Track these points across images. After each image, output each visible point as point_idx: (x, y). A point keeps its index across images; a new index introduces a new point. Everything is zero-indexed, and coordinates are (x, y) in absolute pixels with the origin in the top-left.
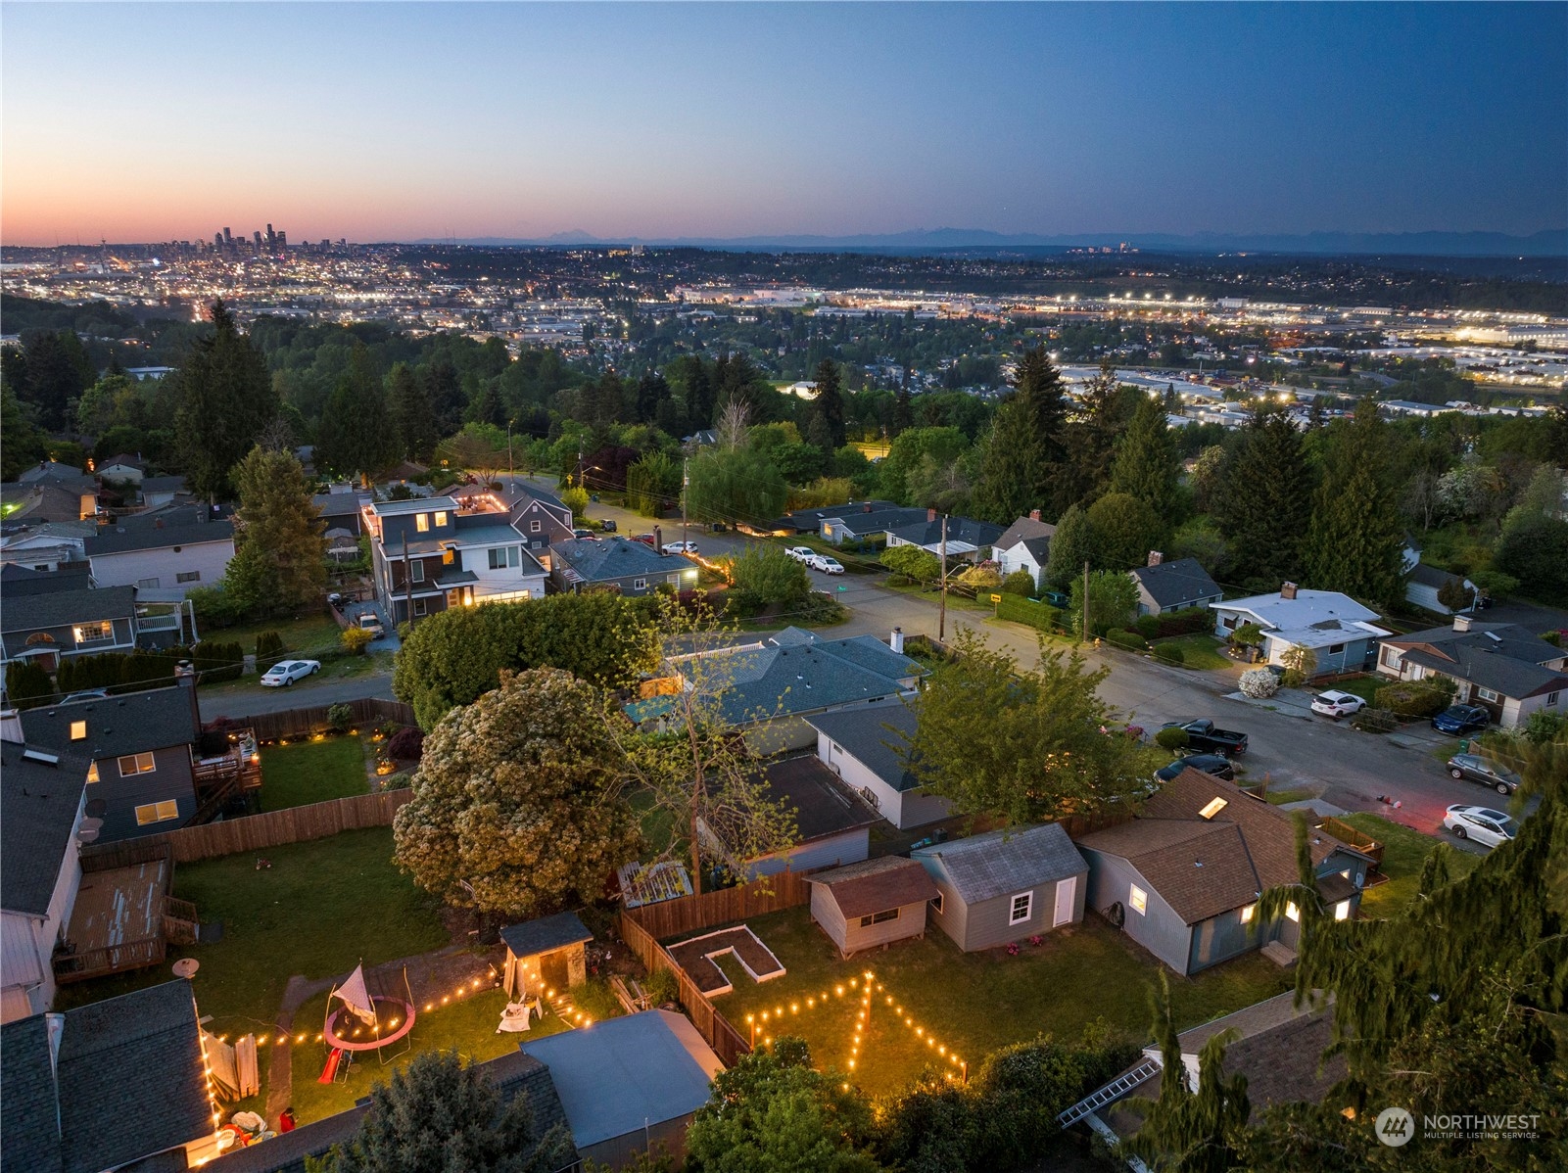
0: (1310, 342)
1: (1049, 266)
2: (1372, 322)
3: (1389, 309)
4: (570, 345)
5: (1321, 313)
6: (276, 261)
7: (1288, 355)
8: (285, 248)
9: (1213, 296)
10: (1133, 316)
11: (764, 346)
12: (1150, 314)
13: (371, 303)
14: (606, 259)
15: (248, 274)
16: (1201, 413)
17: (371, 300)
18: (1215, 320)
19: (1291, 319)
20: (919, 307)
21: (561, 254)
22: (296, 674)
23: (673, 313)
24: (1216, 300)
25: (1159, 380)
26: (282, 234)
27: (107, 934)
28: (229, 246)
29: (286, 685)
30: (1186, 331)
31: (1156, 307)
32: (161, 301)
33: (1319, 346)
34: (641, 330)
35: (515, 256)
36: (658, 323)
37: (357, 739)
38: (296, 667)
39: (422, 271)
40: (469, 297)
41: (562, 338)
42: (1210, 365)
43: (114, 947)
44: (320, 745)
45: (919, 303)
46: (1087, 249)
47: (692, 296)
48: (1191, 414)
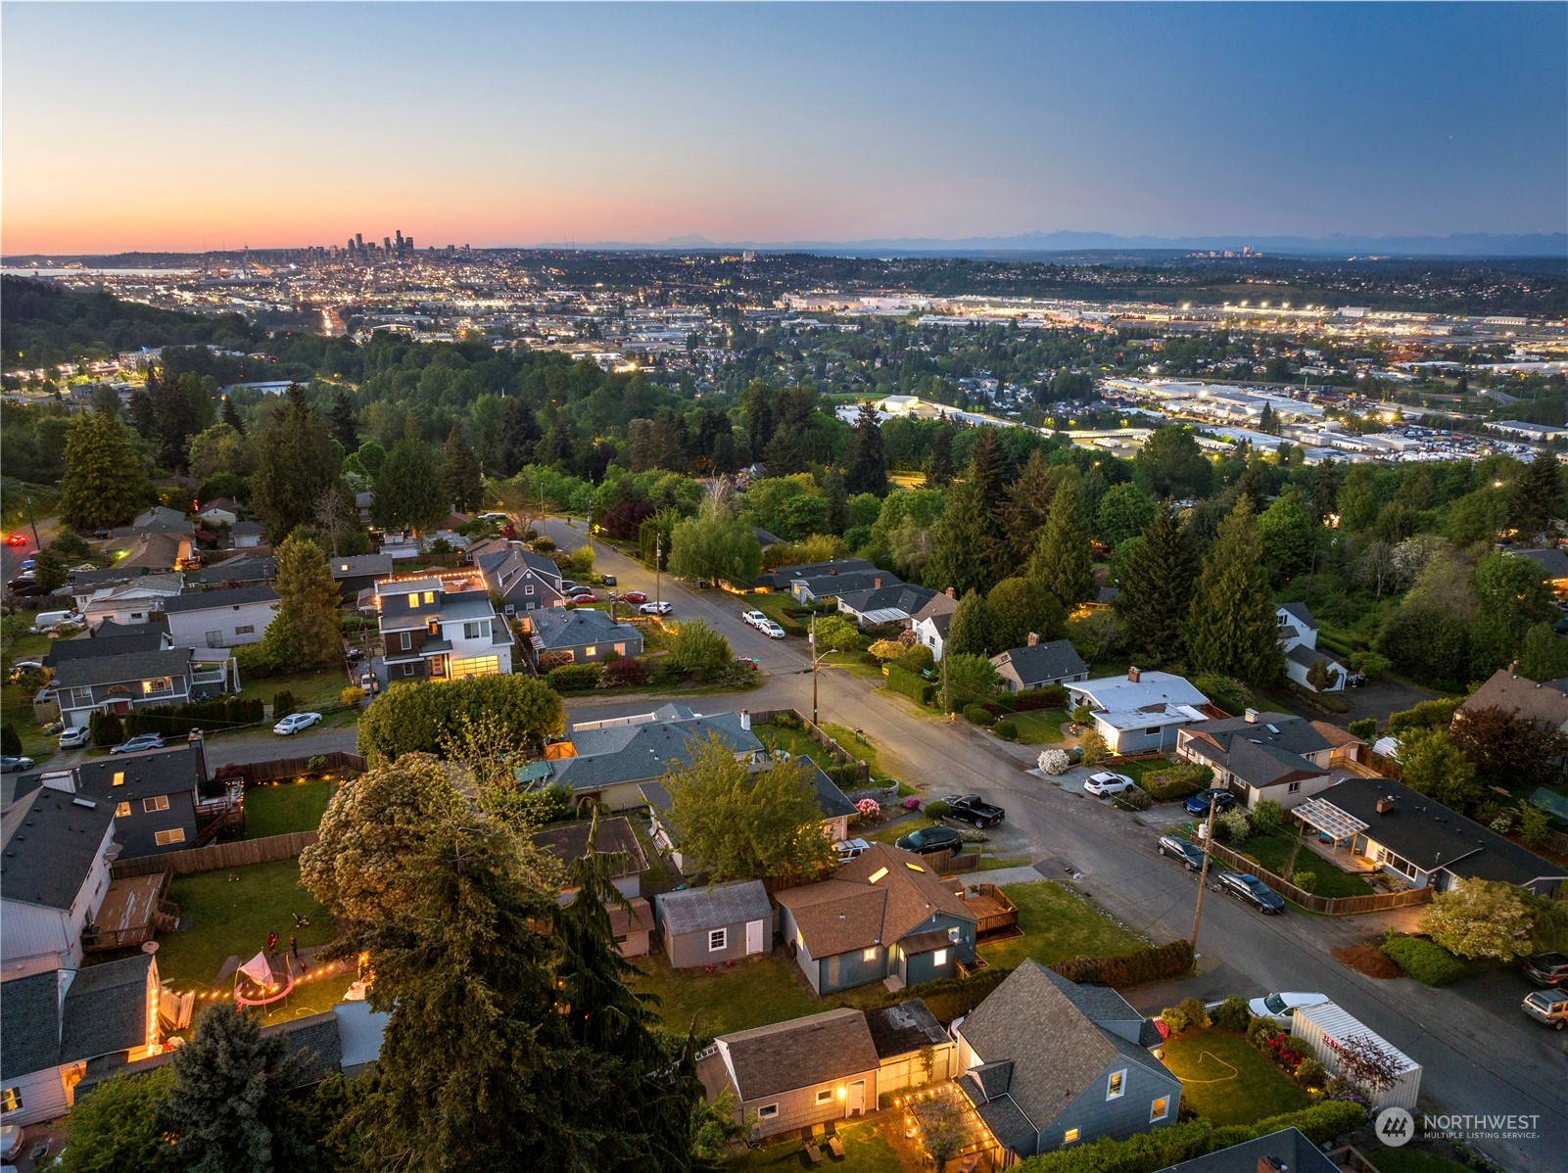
0: (1428, 356)
1: (1164, 271)
2: (1503, 333)
3: (1524, 319)
4: (673, 355)
5: (1450, 322)
6: (403, 266)
7: (1403, 370)
8: (412, 252)
9: (1333, 304)
10: (1246, 326)
11: (862, 358)
12: (1263, 324)
13: (489, 310)
14: (718, 266)
15: (377, 279)
16: (1298, 433)
17: (490, 307)
18: (1332, 331)
19: (1414, 329)
20: (1025, 316)
21: (674, 260)
22: (301, 725)
23: (777, 322)
24: (1336, 309)
25: (1261, 396)
26: (410, 240)
27: (119, 924)
28: (361, 251)
29: (292, 734)
30: (1298, 343)
31: (1272, 316)
32: (294, 307)
33: (1438, 360)
34: (744, 340)
35: (630, 262)
36: (762, 332)
37: (328, 783)
38: (301, 719)
39: (540, 277)
40: (583, 304)
41: (667, 347)
42: (1315, 381)
43: (121, 931)
44: (302, 786)
45: (1025, 311)
46: (1208, 252)
47: (799, 303)
48: (1287, 433)
